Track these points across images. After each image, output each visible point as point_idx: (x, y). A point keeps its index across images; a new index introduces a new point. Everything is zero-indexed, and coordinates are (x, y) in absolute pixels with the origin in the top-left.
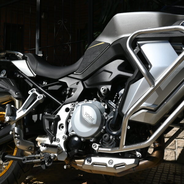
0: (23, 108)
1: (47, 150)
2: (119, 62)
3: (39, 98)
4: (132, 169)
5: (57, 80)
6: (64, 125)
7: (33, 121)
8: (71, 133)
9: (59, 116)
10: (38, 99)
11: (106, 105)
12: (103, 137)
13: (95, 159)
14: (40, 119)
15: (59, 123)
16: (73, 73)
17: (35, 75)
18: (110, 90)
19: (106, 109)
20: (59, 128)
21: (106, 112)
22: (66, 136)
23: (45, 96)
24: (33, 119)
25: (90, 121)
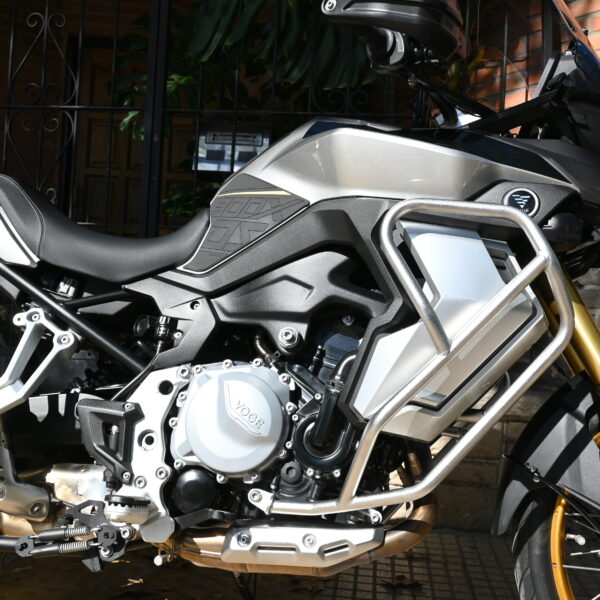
0: (10, 378)
5: (117, 286)
6: (158, 436)
8: (179, 462)
9: (137, 406)
10: (56, 348)
11: (292, 381)
13: (261, 534)
15: (139, 428)
16: (172, 267)
17: (37, 260)
18: (304, 338)
19: (291, 392)
20: (140, 443)
21: (291, 401)
22: (168, 469)
23: (79, 337)
24: (32, 410)
25: (252, 429)
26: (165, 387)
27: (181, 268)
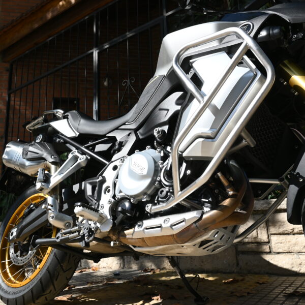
0: (59, 173)
1: (83, 210)
2: (177, 95)
3: (80, 159)
4: (194, 225)
5: (104, 136)
6: (111, 189)
7: (74, 192)
8: (118, 196)
9: (104, 178)
10: (79, 161)
11: (162, 152)
12: (159, 192)
13: (147, 223)
14: (83, 188)
15: (104, 186)
16: (124, 124)
17: (78, 134)
18: (166, 132)
19: (161, 157)
20: (105, 193)
21: (161, 160)
22: (113, 200)
23: (89, 158)
24: (74, 190)
25: (139, 172)
26: (115, 168)
27: (127, 123)
